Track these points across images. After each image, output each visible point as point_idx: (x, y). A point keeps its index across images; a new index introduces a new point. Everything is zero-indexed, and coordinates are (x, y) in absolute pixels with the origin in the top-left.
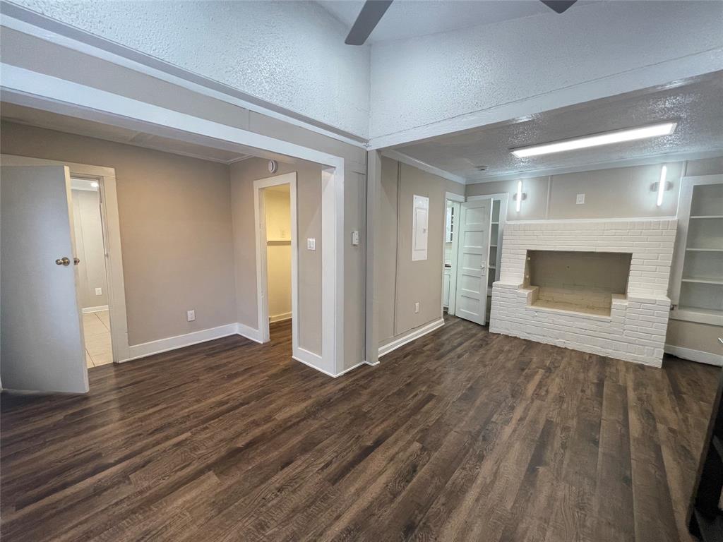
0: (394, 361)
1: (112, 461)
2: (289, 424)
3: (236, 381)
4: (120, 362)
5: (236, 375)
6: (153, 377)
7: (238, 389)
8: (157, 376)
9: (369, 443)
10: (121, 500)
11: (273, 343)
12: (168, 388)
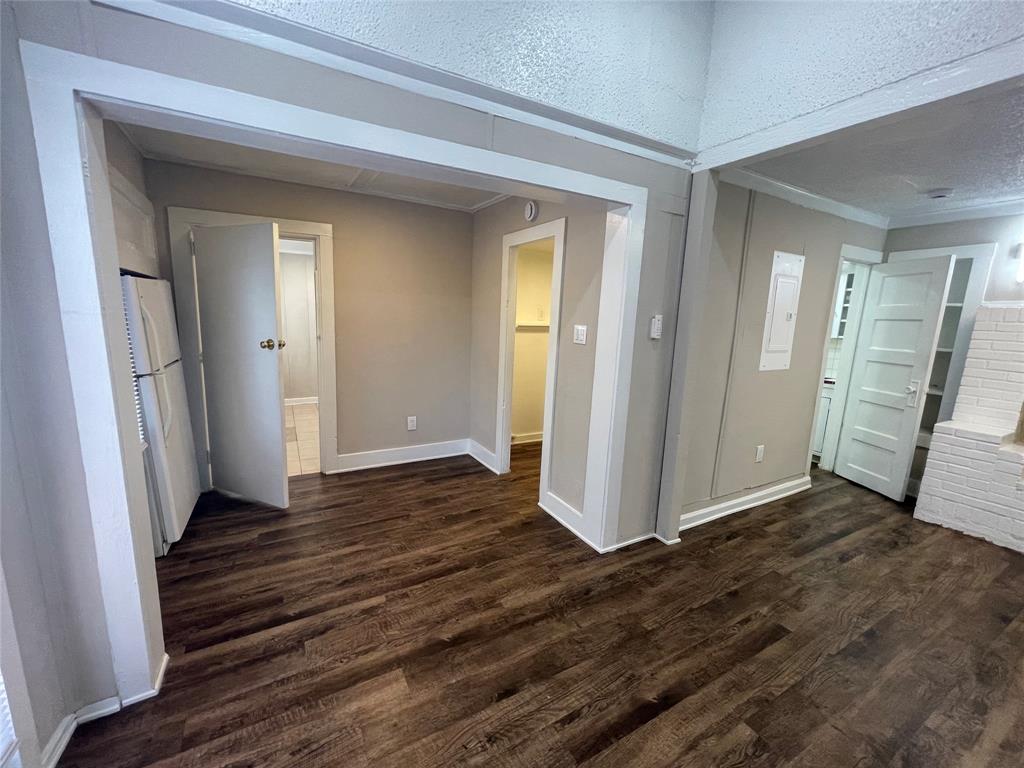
0: (708, 542)
1: (291, 613)
2: (521, 619)
3: (455, 527)
4: (327, 473)
5: (456, 519)
6: (358, 502)
7: (458, 540)
8: (362, 501)
9: (651, 696)
10: (288, 679)
11: (514, 476)
12: (371, 520)
